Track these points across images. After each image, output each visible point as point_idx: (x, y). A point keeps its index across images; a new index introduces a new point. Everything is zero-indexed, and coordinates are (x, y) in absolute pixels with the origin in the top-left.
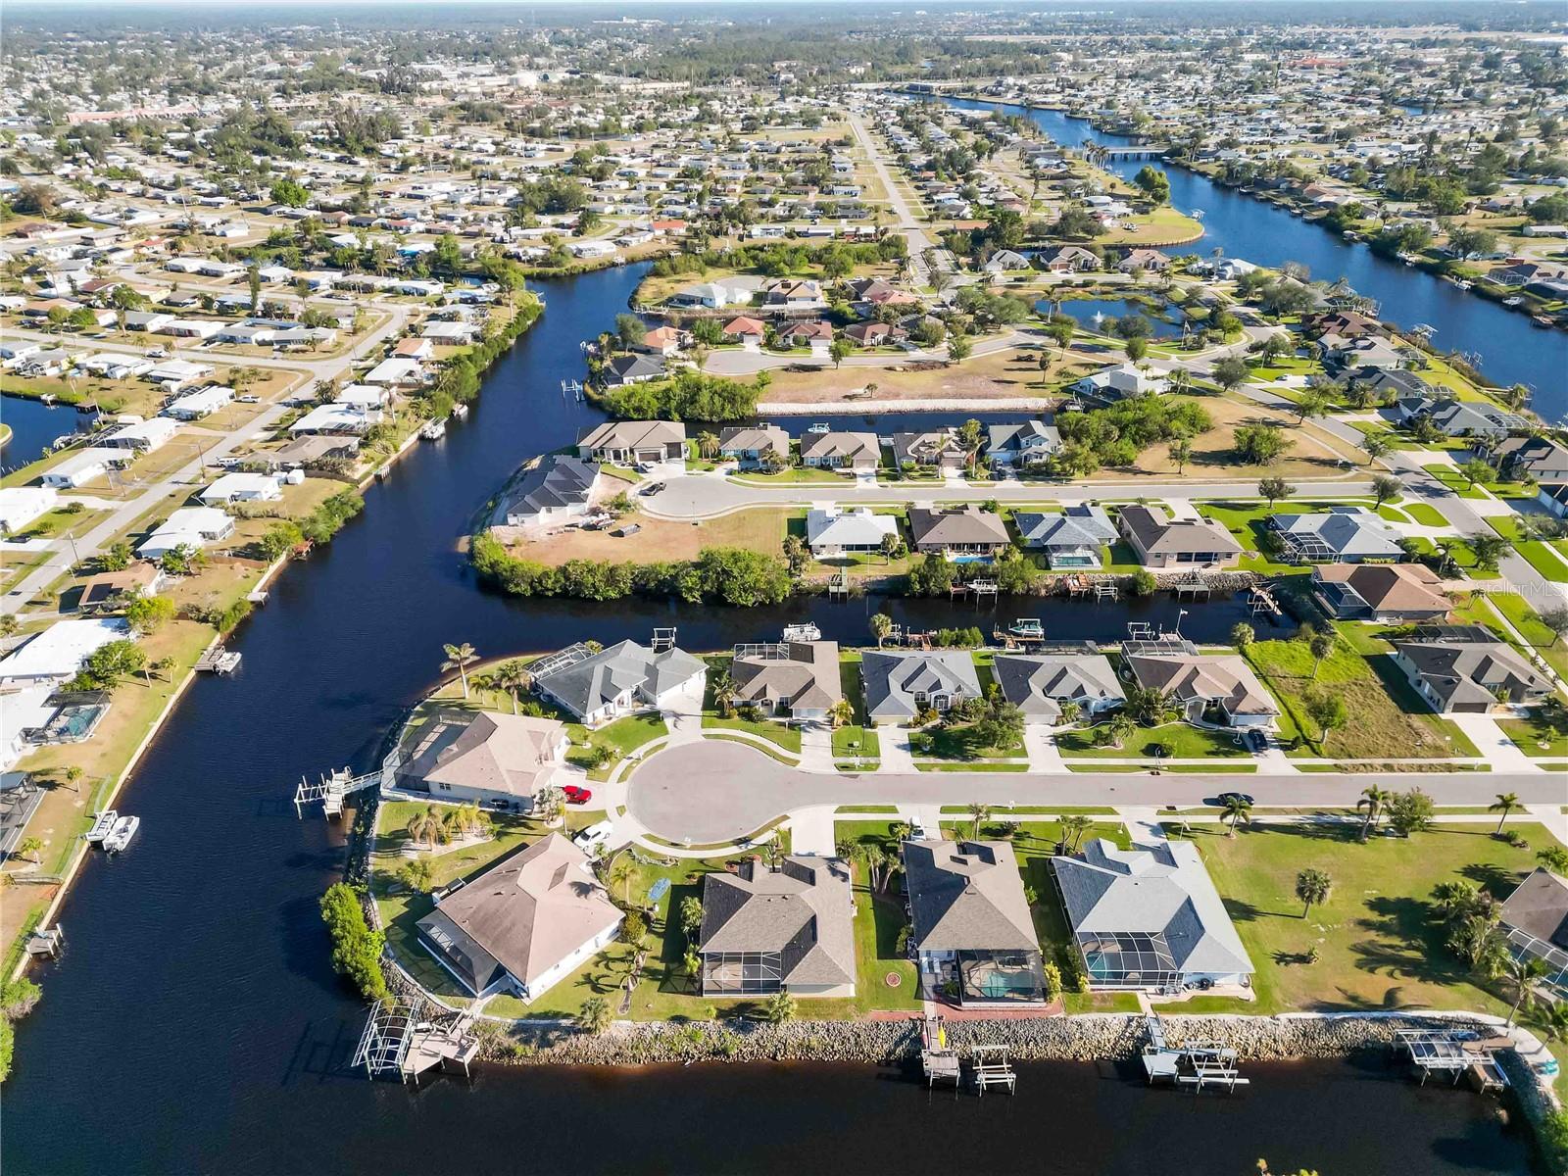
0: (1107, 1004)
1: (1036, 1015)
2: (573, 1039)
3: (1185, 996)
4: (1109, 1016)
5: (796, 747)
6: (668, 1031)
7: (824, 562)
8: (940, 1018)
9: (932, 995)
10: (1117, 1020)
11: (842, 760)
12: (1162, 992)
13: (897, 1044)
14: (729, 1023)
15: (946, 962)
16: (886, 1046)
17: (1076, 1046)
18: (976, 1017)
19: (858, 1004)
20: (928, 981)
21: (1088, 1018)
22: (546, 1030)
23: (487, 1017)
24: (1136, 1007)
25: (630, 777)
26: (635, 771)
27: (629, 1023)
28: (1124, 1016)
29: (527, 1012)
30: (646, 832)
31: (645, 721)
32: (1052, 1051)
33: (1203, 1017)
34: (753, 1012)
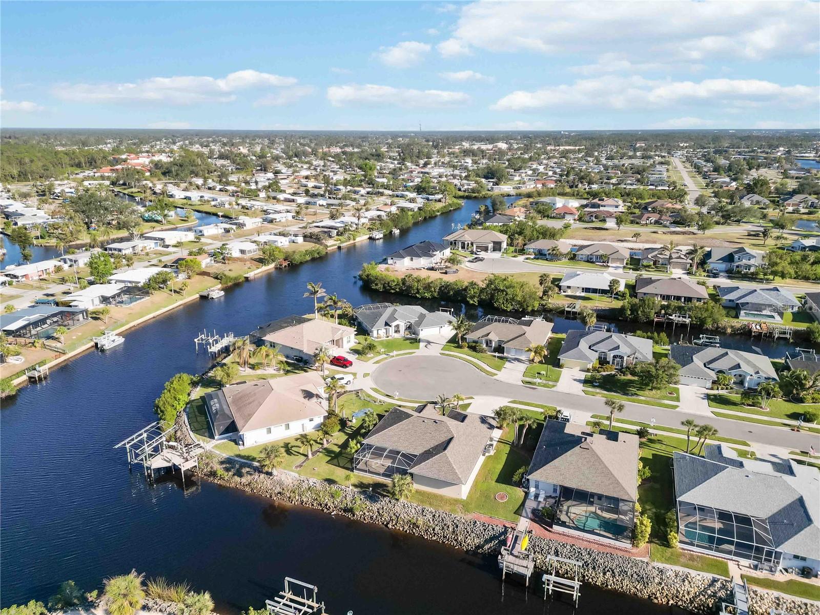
0: (692, 562)
1: (620, 554)
2: (256, 476)
3: (780, 577)
4: (693, 573)
5: (499, 368)
6: (319, 487)
7: (567, 296)
8: (530, 532)
9: (530, 515)
10: (701, 578)
11: (528, 379)
12: (756, 567)
13: (487, 541)
14: (364, 493)
15: (550, 497)
16: (477, 541)
17: (653, 588)
18: (564, 540)
19: (465, 506)
20: (531, 504)
21: (671, 569)
22: (243, 465)
23: (213, 450)
24: (725, 571)
25: (382, 363)
26: (386, 361)
27: (297, 475)
28: (709, 576)
29: (238, 453)
30: (374, 387)
31: (408, 341)
32: (628, 586)
33: (798, 600)
34: (384, 490)
